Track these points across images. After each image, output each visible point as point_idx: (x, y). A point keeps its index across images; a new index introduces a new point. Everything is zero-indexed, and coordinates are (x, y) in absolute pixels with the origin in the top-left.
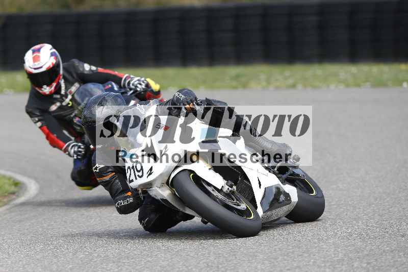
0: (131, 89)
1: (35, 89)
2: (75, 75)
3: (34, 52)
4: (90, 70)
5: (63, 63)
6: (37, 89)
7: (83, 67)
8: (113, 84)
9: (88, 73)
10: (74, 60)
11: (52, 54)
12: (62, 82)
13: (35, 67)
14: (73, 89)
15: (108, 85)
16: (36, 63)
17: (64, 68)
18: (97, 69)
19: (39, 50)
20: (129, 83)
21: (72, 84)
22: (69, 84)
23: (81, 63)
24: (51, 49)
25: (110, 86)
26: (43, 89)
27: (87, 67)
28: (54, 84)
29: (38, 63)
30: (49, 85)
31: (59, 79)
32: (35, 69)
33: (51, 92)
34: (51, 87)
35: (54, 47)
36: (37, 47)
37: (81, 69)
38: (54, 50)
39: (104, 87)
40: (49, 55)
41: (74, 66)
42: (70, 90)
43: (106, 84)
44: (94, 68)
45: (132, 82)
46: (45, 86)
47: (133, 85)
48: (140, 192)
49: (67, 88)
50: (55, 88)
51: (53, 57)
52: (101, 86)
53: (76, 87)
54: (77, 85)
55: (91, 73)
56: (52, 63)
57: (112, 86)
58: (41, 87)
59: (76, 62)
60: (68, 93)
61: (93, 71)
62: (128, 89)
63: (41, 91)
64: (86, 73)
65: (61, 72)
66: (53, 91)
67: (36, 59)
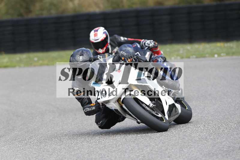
0: (146, 46)
1: (95, 51)
2: (116, 43)
3: (95, 31)
4: (124, 40)
5: (110, 37)
6: (96, 50)
7: (120, 38)
8: (137, 44)
9: (123, 41)
10: (115, 35)
11: (104, 33)
12: (110, 47)
13: (95, 39)
14: (115, 50)
15: (134, 45)
16: (96, 37)
17: (110, 40)
18: (128, 39)
19: (97, 31)
20: (145, 44)
21: (115, 48)
22: (113, 47)
23: (119, 37)
24: (104, 30)
25: (136, 45)
26: (99, 51)
27: (122, 39)
28: (105, 48)
29: (97, 37)
30: (102, 48)
31: (108, 45)
32: (95, 40)
33: (103, 52)
34: (103, 50)
35: (106, 29)
36: (97, 29)
37: (119, 40)
38: (105, 31)
39: (133, 46)
40: (103, 33)
41: (115, 38)
42: (114, 51)
43: (133, 44)
44: (126, 39)
45: (146, 43)
46: (100, 49)
47: (147, 44)
48: (101, 105)
49: (112, 50)
50: (106, 50)
51: (104, 34)
52: (130, 45)
53: (117, 49)
54: (117, 48)
55: (125, 41)
56: (104, 38)
57: (137, 45)
58: (98, 50)
59: (116, 36)
60: (113, 52)
61: (125, 40)
62: (145, 47)
63: (98, 52)
64: (122, 41)
65: (109, 42)
66: (104, 52)
67: (95, 35)
